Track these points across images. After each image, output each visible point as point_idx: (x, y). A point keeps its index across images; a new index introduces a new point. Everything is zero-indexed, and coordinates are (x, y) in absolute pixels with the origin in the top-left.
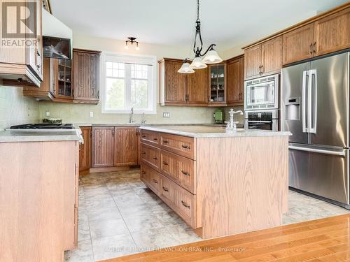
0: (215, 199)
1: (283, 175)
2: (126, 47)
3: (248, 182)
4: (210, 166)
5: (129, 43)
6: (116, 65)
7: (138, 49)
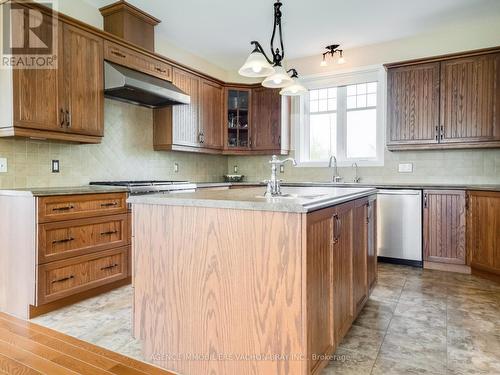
0: (159, 304)
1: (289, 301)
2: (323, 64)
3: (211, 293)
4: (151, 249)
5: (329, 56)
6: (323, 93)
7: (341, 61)
